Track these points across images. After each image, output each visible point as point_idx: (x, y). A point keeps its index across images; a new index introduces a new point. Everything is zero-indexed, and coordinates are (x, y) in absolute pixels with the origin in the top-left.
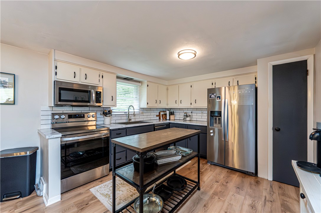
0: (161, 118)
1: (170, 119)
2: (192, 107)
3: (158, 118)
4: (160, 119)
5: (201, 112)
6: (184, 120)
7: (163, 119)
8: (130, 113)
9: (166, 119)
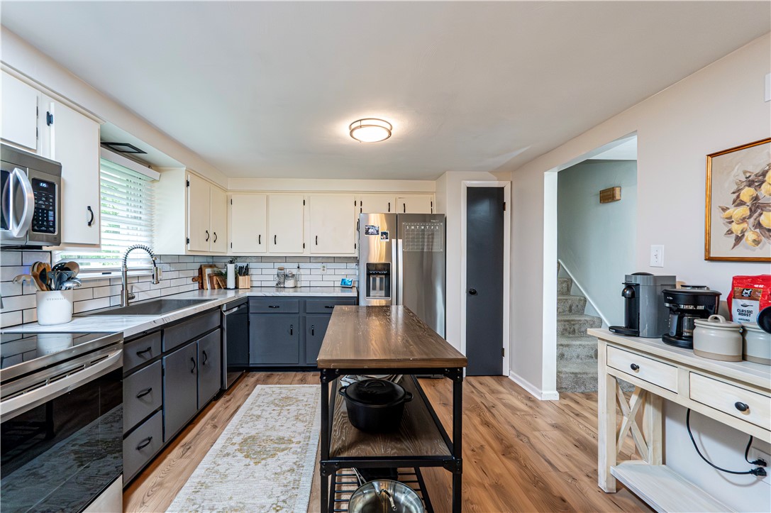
0: (208, 285)
1: (237, 287)
2: (307, 253)
3: (196, 286)
4: (202, 287)
5: (320, 265)
6: (279, 286)
7: (213, 288)
8: (129, 273)
9: (226, 288)
